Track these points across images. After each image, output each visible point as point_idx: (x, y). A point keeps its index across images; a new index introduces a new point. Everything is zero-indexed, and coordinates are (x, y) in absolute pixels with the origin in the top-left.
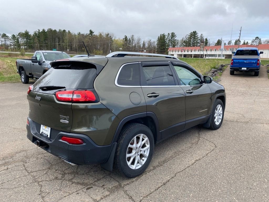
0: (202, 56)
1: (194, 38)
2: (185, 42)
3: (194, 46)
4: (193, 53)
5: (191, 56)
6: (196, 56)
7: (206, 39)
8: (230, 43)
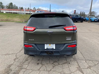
0: (16, 13)
1: (12, 6)
2: (7, 7)
3: (12, 9)
4: (13, 12)
5: (12, 13)
6: (14, 13)
7: (17, 7)
8: (26, 9)
